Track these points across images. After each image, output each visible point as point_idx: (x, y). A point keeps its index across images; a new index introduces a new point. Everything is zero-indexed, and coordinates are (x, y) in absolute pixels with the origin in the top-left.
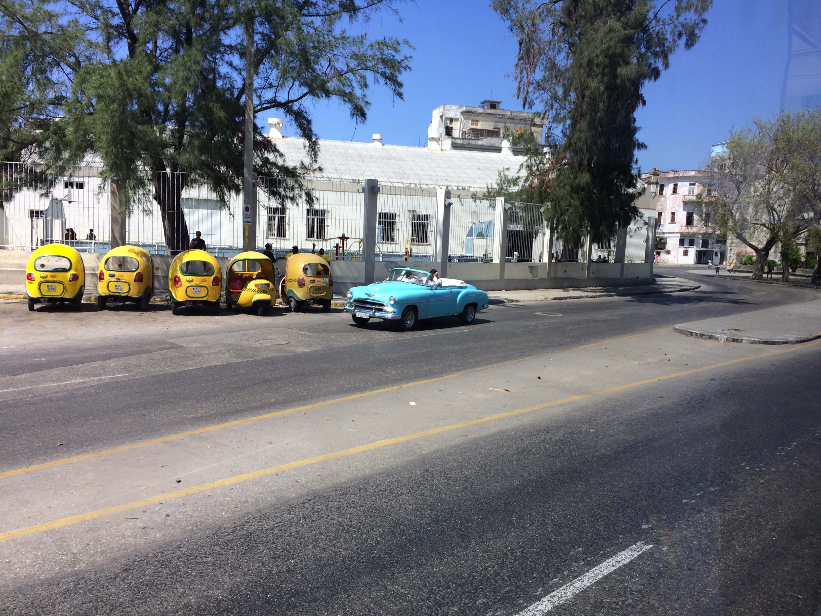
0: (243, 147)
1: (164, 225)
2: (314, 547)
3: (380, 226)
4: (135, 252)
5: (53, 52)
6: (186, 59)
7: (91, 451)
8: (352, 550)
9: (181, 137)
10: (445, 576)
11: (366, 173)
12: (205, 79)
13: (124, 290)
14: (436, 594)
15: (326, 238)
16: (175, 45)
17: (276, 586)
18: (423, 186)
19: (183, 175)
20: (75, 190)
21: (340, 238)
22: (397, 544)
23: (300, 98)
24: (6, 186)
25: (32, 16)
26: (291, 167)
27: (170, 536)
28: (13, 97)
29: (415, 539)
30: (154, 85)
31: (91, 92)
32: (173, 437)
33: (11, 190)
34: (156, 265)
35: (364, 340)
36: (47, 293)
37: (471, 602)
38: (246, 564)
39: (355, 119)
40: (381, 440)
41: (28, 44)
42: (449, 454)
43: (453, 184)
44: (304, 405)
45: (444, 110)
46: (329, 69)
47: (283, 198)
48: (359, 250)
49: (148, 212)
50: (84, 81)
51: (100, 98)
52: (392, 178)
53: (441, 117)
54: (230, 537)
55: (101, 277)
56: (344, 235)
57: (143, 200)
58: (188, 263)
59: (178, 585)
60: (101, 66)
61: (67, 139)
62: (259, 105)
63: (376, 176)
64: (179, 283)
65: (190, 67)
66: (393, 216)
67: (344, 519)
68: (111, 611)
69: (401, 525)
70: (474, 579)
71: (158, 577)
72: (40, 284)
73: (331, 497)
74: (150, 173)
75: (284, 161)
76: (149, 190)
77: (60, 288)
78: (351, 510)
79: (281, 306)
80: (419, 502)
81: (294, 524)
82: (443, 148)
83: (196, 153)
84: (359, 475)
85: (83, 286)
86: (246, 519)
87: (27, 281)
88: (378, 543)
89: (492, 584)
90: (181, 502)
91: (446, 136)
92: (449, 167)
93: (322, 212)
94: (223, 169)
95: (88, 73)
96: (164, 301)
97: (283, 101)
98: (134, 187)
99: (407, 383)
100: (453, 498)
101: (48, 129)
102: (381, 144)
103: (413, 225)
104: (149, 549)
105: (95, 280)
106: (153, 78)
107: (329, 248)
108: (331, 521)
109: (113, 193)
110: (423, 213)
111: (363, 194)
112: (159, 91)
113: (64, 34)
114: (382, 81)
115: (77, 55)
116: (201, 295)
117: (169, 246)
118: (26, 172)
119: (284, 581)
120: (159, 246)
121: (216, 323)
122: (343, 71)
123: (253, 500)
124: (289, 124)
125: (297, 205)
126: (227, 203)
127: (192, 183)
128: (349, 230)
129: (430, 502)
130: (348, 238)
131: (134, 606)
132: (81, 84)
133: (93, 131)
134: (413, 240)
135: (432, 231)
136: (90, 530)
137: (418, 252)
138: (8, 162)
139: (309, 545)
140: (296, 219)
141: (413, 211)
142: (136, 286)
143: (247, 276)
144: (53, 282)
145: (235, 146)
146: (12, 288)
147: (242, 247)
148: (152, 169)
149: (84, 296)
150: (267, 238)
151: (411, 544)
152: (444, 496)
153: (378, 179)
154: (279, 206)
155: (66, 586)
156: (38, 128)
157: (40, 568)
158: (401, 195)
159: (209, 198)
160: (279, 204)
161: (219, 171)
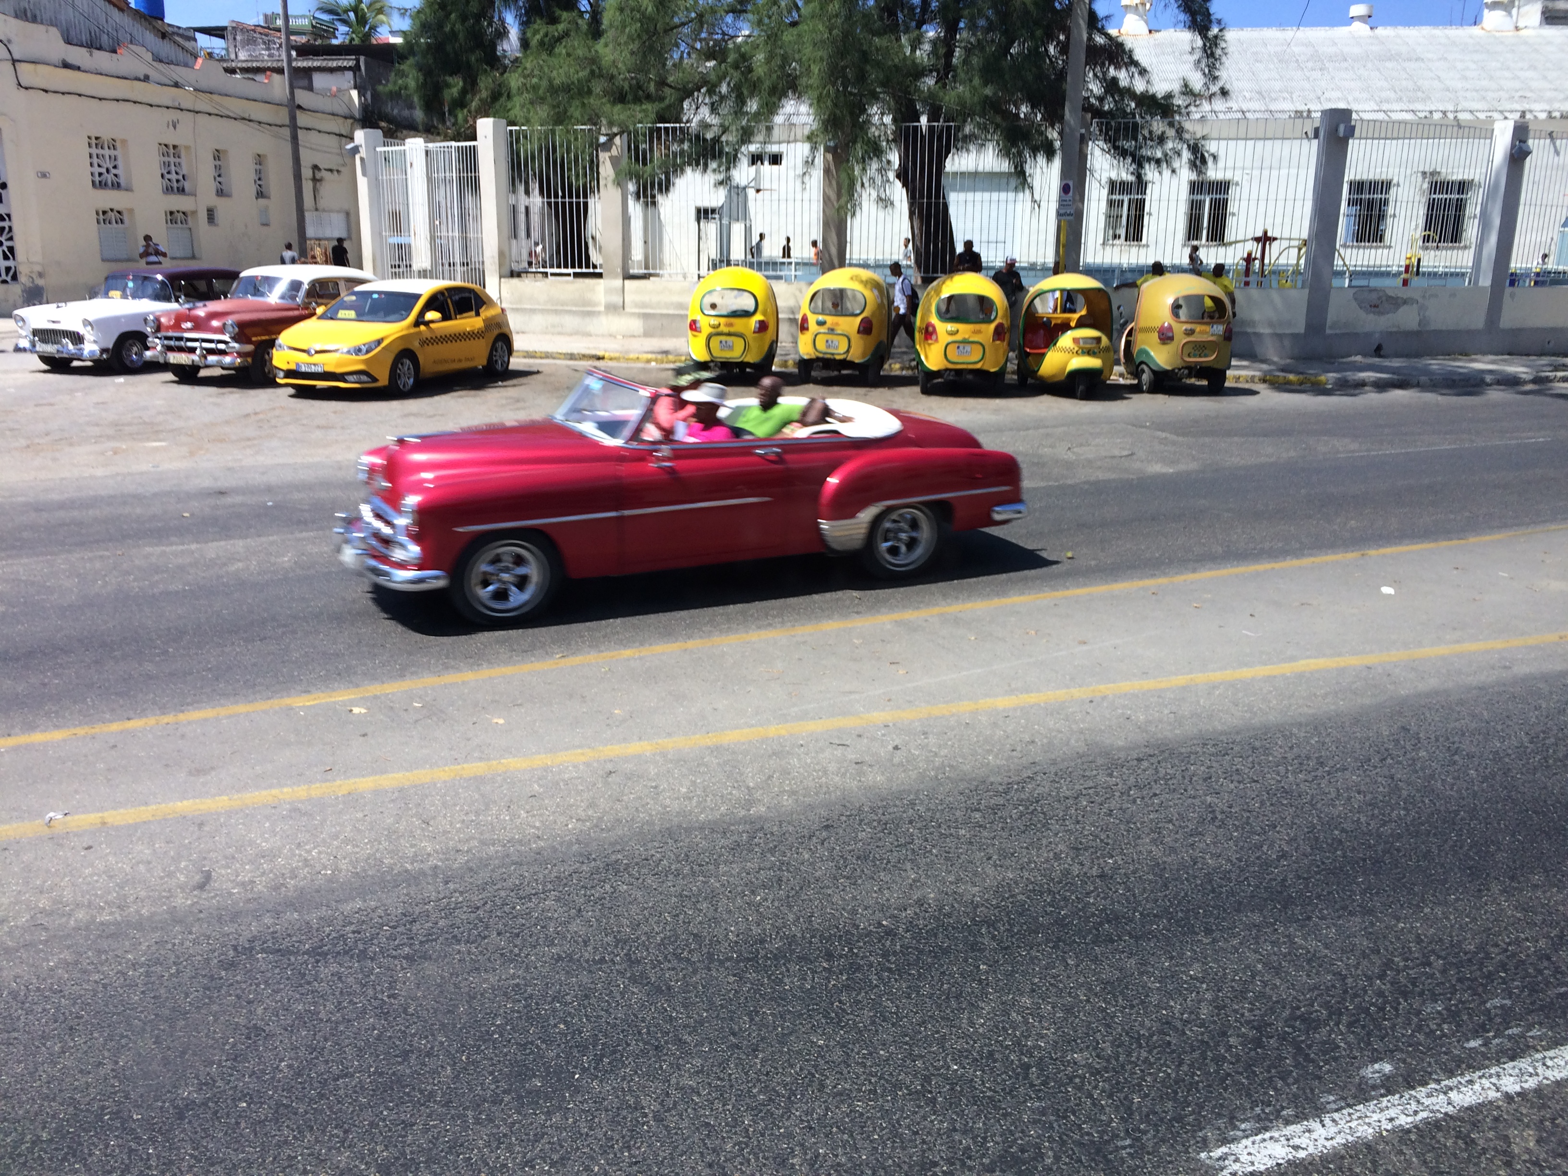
0: (1066, 62)
1: (912, 228)
2: (1154, 841)
3: (1354, 210)
4: (861, 281)
8: (1229, 860)
9: (950, 54)
10: (1422, 941)
11: (1327, 95)
13: (840, 349)
14: (1398, 972)
15: (1225, 241)
17: (1077, 898)
18: (1462, 116)
19: (949, 128)
20: (767, 168)
21: (1257, 240)
22: (1323, 863)
24: (660, 167)
26: (1162, 95)
27: (899, 782)
28: (672, 5)
29: (1364, 860)
32: (909, 615)
33: (668, 175)
35: (1292, 454)
36: (719, 353)
37: (1473, 1000)
38: (1025, 851)
40: (1308, 657)
42: (1461, 703)
43: (1536, 107)
44: (1153, 576)
47: (1139, 162)
48: (1298, 264)
49: (885, 202)
52: (1388, 101)
54: (1001, 801)
55: (803, 326)
56: (1265, 233)
57: (879, 180)
58: (951, 298)
59: (908, 866)
61: (754, 76)
63: (1350, 98)
64: (934, 337)
66: (1385, 186)
67: (1216, 801)
68: (801, 888)
69: (1336, 828)
70: (1488, 956)
71: (877, 847)
72: (709, 338)
73: (1193, 757)
74: (891, 128)
75: (1148, 82)
76: (889, 162)
77: (739, 344)
78: (1232, 786)
79: (1122, 381)
80: (1381, 789)
81: (1117, 794)
82: (1521, 24)
83: (977, 81)
84: (1256, 721)
85: (774, 343)
86: (1029, 773)
87: (690, 332)
88: (1284, 855)
89: (1528, 975)
90: (919, 729)
92: (1533, 67)
93: (1223, 187)
94: (1024, 109)
96: (908, 369)
98: (863, 158)
99: (1381, 546)
100: (1459, 791)
101: (724, 61)
102: (1368, 27)
103: (1431, 206)
104: (864, 800)
105: (795, 330)
108: (1190, 801)
109: (827, 171)
110: (1457, 176)
111: (1315, 143)
116: (972, 359)
118: (690, 141)
119: (1092, 892)
121: (996, 411)
123: (1045, 741)
125: (1171, 172)
126: (1029, 180)
127: (963, 142)
128: (1278, 220)
129: (1405, 793)
130: (1275, 239)
131: (837, 888)
133: (797, 56)
134: (1426, 239)
135: (1475, 216)
136: (774, 754)
137: (1437, 264)
138: (662, 125)
139: (1143, 836)
140: (1164, 204)
141: (1432, 174)
142: (861, 343)
143: (1059, 322)
144: (729, 334)
145: (1050, 60)
146: (668, 344)
147: (1052, 265)
148: (894, 120)
149: (776, 360)
150: (1104, 244)
151: (1353, 868)
152: (1439, 784)
153: (1354, 107)
154: (1131, 178)
155: (736, 837)
156: (708, 59)
157: (699, 803)
158: (1404, 138)
159: (997, 169)
160: (1132, 173)
161: (1018, 115)
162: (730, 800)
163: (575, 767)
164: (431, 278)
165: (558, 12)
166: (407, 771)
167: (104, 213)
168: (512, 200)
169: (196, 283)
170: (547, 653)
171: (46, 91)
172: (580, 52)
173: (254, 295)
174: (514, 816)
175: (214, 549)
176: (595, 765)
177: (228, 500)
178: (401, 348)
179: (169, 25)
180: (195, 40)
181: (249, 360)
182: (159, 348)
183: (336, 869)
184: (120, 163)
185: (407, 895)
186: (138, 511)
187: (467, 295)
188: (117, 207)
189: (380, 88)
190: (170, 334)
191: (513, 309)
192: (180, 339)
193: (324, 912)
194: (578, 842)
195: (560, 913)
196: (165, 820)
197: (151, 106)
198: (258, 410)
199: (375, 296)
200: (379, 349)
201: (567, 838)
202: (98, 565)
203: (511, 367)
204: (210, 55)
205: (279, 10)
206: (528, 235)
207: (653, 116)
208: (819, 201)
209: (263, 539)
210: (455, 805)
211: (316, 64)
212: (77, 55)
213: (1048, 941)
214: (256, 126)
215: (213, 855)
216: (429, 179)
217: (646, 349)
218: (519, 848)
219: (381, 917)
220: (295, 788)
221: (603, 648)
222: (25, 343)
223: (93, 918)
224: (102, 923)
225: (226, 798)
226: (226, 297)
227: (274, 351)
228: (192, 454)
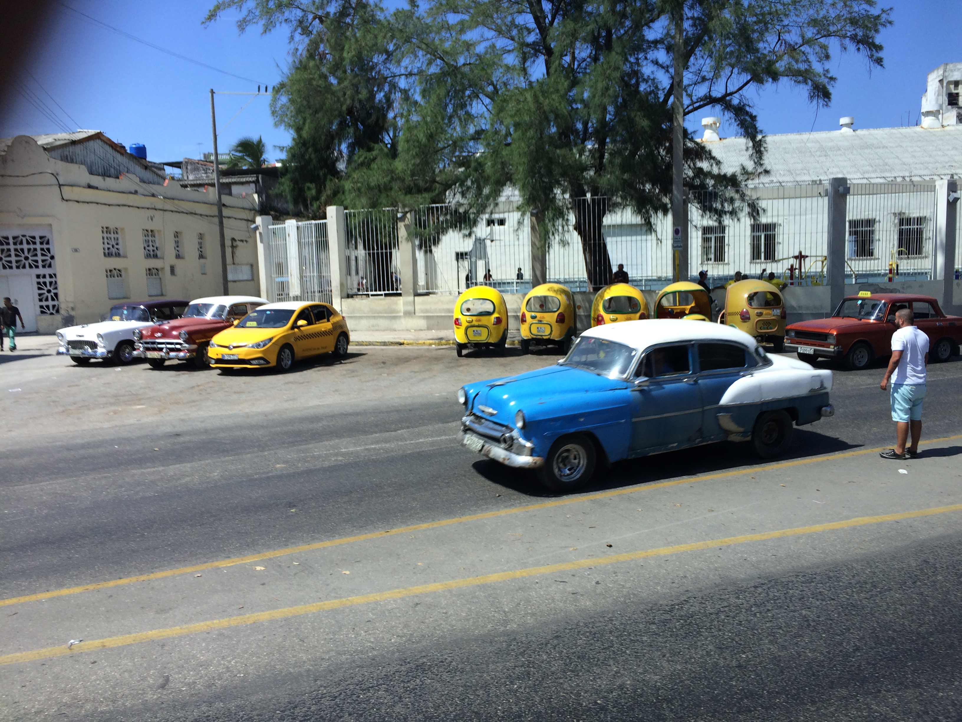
0: (672, 157)
1: (584, 258)
2: (771, 642)
3: (852, 238)
4: (555, 291)
5: (472, 84)
6: (605, 67)
7: (518, 505)
8: (822, 653)
9: (602, 157)
10: (956, 704)
11: (830, 170)
12: (627, 85)
13: (546, 332)
15: (776, 259)
16: (594, 53)
17: (724, 682)
18: (915, 179)
19: (604, 199)
20: (496, 227)
21: (796, 257)
22: (884, 653)
23: (741, 88)
24: (434, 230)
25: (451, 49)
26: (729, 174)
27: (601, 605)
28: (437, 137)
29: (910, 650)
30: (571, 102)
31: (508, 121)
33: (438, 234)
34: (578, 304)
36: (473, 338)
38: (687, 651)
39: (815, 102)
40: (857, 516)
41: (449, 80)
43: (959, 171)
45: (945, 71)
46: (778, 45)
47: (720, 213)
48: (822, 271)
50: (501, 110)
51: (517, 125)
52: (868, 172)
53: (941, 81)
54: (668, 617)
55: (523, 320)
56: (800, 253)
57: (562, 231)
58: (611, 299)
59: (611, 662)
60: (517, 91)
61: (485, 174)
62: (690, 105)
63: (845, 172)
64: (602, 322)
65: (609, 74)
66: (870, 222)
67: (809, 613)
68: (543, 679)
69: (890, 629)
71: (591, 650)
72: (467, 329)
73: (790, 584)
74: (569, 201)
75: (721, 168)
76: (569, 220)
77: (485, 332)
78: (818, 603)
80: (916, 602)
81: (743, 610)
82: (945, 124)
83: (618, 172)
84: (828, 559)
85: (506, 330)
86: (685, 598)
87: (455, 326)
88: (857, 649)
90: (611, 570)
91: (950, 107)
92: (955, 148)
93: (770, 228)
94: (648, 186)
95: (505, 101)
97: (719, 95)
98: (553, 218)
101: (469, 167)
102: (852, 130)
103: (900, 232)
104: (579, 618)
105: (518, 322)
106: (571, 94)
107: (780, 271)
108: (792, 614)
109: (533, 228)
110: (915, 214)
111: (826, 199)
112: (577, 108)
113: (482, 63)
114: (851, 47)
115: (495, 83)
117: (591, 282)
118: (451, 214)
119: (734, 677)
120: (581, 282)
122: (797, 44)
123: (693, 576)
124: (728, 123)
125: (738, 220)
126: (654, 227)
127: (613, 207)
128: (808, 246)
129: (931, 604)
130: (807, 257)
131: (566, 678)
132: (498, 114)
133: (511, 163)
134: (900, 253)
135: (929, 238)
136: (520, 589)
137: (909, 268)
138: (434, 205)
139: (764, 638)
140: (737, 238)
141: (900, 214)
142: (558, 328)
143: (679, 311)
144: (479, 326)
145: (662, 158)
146: (442, 334)
147: (671, 278)
148: (571, 196)
149: (507, 341)
150: (702, 263)
151: (904, 656)
152: (953, 598)
153: (848, 176)
154: (716, 224)
155: (498, 645)
156: (460, 166)
157: (474, 622)
158: (881, 194)
159: (634, 222)
160: (716, 221)
161: (644, 190)
162: (493, 620)
163: (394, 601)
164: (301, 300)
165: (372, 144)
166: (290, 607)
167: (111, 271)
168: (347, 252)
169: (163, 309)
170: (375, 528)
171: (78, 202)
172: (385, 167)
173: (197, 315)
174: (358, 635)
175: (173, 469)
176: (407, 599)
177: (181, 439)
178: (285, 342)
179: (149, 162)
180: (164, 170)
181: (194, 354)
182: (141, 349)
183: (247, 673)
184: (120, 241)
185: (291, 689)
186: (128, 448)
187: (322, 309)
188: (118, 267)
189: (270, 192)
190: (148, 340)
191: (349, 317)
192: (154, 343)
193: (239, 702)
194: (398, 651)
195: (388, 699)
196: (141, 643)
197: (138, 208)
198: (199, 384)
199: (268, 312)
200: (270, 344)
201: (391, 649)
202: (103, 482)
203: (349, 352)
204: (173, 178)
205: (213, 151)
206: (357, 273)
207: (429, 200)
208: (529, 245)
209: (203, 462)
210: (320, 628)
211: (234, 180)
212: (96, 180)
213: (708, 712)
214: (199, 217)
215: (170, 665)
216: (299, 243)
217: (429, 337)
218: (361, 656)
219: (274, 705)
220: (221, 620)
221: (409, 523)
222: (63, 350)
223: (96, 708)
224: (101, 712)
225: (178, 628)
226: (181, 317)
227: (209, 348)
228: (160, 412)
